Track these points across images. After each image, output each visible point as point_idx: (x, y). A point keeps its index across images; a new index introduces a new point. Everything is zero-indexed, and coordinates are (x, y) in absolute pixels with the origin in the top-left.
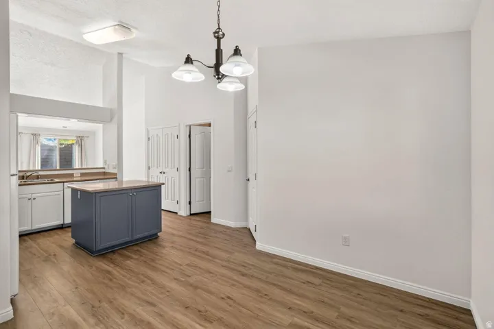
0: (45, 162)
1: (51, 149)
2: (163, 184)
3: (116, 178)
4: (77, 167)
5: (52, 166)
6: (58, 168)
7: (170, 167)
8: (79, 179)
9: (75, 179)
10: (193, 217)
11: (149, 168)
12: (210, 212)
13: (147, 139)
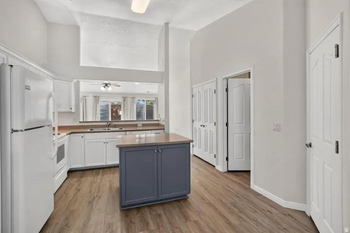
0: (139, 115)
1: (142, 107)
2: (192, 141)
3: (164, 129)
4: (155, 119)
5: (142, 117)
6: (145, 119)
7: (209, 121)
8: (141, 128)
9: (139, 129)
10: (230, 176)
11: (193, 121)
12: (250, 171)
13: (191, 96)
